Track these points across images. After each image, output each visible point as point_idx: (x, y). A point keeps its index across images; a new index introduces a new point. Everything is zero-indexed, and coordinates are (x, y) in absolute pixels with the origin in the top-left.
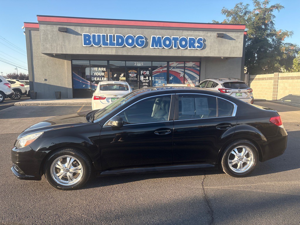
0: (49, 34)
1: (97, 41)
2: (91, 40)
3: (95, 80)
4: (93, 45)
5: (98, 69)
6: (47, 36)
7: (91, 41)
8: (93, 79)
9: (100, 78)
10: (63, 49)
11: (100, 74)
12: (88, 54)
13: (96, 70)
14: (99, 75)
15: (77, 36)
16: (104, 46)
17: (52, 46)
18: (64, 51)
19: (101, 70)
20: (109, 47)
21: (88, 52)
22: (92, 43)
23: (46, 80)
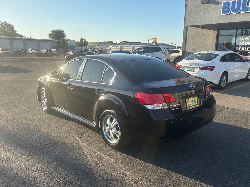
0: (194, 8)
1: (236, 8)
2: (231, 7)
3: (239, 50)
4: (232, 12)
5: (244, 38)
6: (192, 10)
7: (229, 8)
8: (237, 49)
9: (245, 48)
10: (203, 20)
11: (246, 44)
12: (225, 22)
13: (242, 39)
14: (244, 45)
15: (217, 6)
16: (243, 12)
17: (194, 18)
18: (203, 22)
19: (247, 39)
20: (249, 12)
21: (225, 20)
22: (231, 11)
23: (194, 50)
